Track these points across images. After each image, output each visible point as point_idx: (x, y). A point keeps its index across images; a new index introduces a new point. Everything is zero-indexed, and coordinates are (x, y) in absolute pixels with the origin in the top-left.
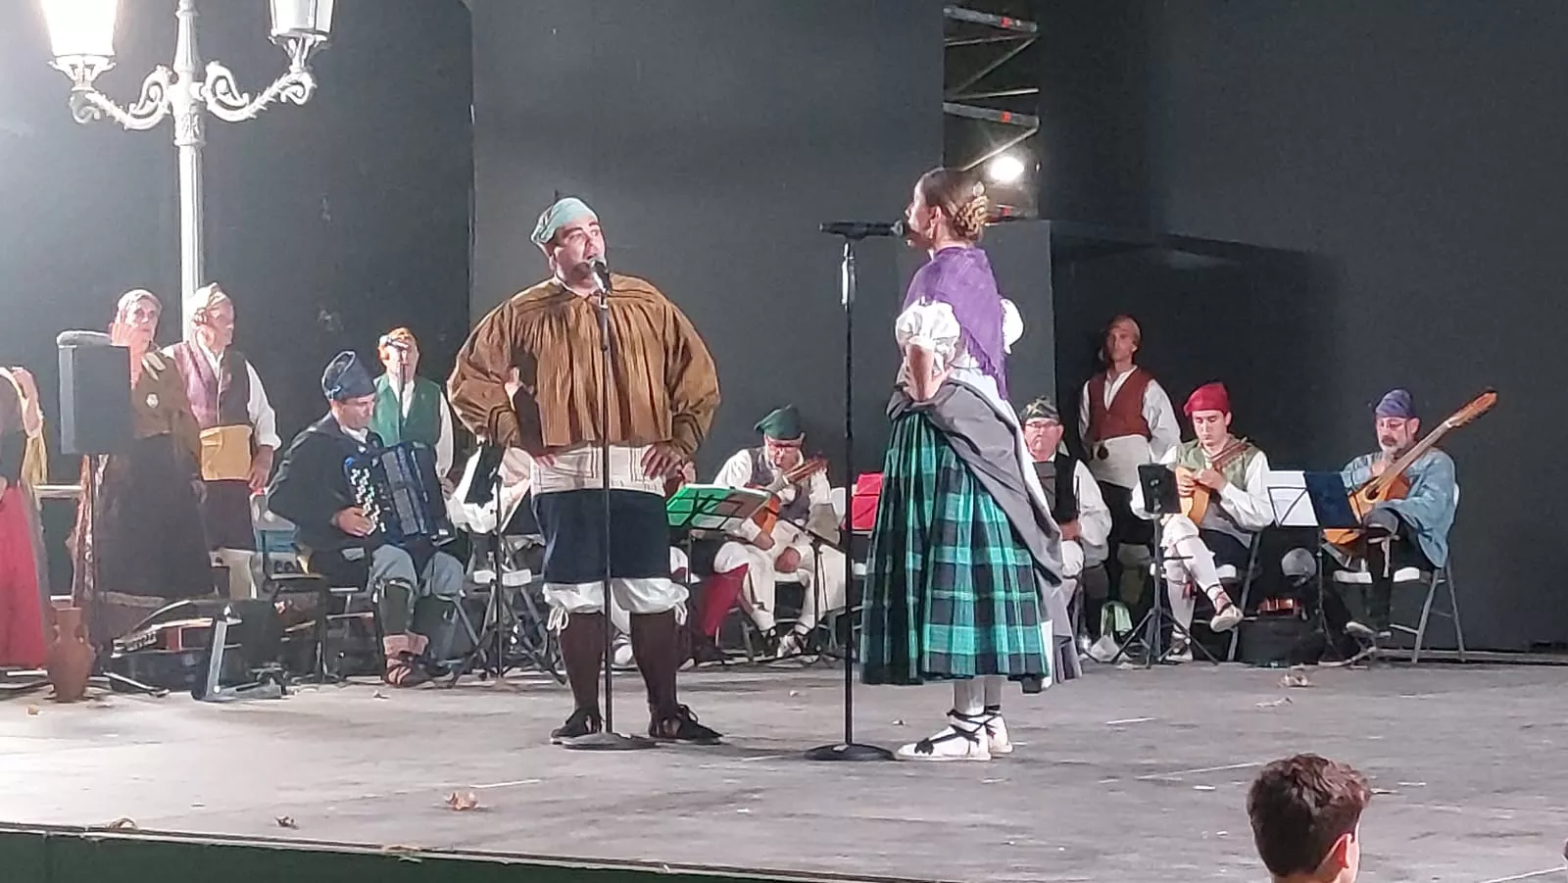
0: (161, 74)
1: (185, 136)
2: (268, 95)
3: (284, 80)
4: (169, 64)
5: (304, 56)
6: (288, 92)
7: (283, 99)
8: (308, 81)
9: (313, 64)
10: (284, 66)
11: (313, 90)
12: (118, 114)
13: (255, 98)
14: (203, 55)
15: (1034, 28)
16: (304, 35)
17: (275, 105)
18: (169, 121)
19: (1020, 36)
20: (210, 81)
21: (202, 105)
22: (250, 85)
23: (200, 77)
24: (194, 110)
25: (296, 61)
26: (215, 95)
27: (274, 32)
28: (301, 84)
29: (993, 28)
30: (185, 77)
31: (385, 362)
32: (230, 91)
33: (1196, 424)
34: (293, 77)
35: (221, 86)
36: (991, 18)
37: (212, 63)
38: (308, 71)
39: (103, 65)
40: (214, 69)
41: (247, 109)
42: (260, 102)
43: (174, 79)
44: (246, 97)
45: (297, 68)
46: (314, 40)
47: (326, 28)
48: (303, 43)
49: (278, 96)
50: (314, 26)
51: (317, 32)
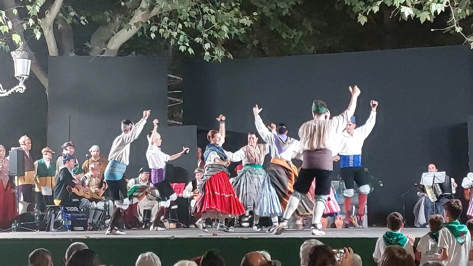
2: (12, 90)
3: (17, 87)
5: (23, 81)
7: (17, 91)
8: (24, 88)
9: (25, 83)
10: (17, 82)
11: (25, 90)
13: (8, 90)
15: (182, 79)
16: (23, 76)
17: (14, 93)
22: (7, 88)
25: (21, 82)
27: (16, 75)
28: (21, 88)
29: (175, 79)
33: (238, 173)
34: (20, 86)
36: (174, 77)
38: (25, 85)
41: (6, 93)
42: (10, 92)
44: (5, 91)
45: (21, 84)
46: (25, 77)
47: (28, 74)
48: (23, 78)
49: (15, 91)
50: (25, 74)
51: (27, 76)
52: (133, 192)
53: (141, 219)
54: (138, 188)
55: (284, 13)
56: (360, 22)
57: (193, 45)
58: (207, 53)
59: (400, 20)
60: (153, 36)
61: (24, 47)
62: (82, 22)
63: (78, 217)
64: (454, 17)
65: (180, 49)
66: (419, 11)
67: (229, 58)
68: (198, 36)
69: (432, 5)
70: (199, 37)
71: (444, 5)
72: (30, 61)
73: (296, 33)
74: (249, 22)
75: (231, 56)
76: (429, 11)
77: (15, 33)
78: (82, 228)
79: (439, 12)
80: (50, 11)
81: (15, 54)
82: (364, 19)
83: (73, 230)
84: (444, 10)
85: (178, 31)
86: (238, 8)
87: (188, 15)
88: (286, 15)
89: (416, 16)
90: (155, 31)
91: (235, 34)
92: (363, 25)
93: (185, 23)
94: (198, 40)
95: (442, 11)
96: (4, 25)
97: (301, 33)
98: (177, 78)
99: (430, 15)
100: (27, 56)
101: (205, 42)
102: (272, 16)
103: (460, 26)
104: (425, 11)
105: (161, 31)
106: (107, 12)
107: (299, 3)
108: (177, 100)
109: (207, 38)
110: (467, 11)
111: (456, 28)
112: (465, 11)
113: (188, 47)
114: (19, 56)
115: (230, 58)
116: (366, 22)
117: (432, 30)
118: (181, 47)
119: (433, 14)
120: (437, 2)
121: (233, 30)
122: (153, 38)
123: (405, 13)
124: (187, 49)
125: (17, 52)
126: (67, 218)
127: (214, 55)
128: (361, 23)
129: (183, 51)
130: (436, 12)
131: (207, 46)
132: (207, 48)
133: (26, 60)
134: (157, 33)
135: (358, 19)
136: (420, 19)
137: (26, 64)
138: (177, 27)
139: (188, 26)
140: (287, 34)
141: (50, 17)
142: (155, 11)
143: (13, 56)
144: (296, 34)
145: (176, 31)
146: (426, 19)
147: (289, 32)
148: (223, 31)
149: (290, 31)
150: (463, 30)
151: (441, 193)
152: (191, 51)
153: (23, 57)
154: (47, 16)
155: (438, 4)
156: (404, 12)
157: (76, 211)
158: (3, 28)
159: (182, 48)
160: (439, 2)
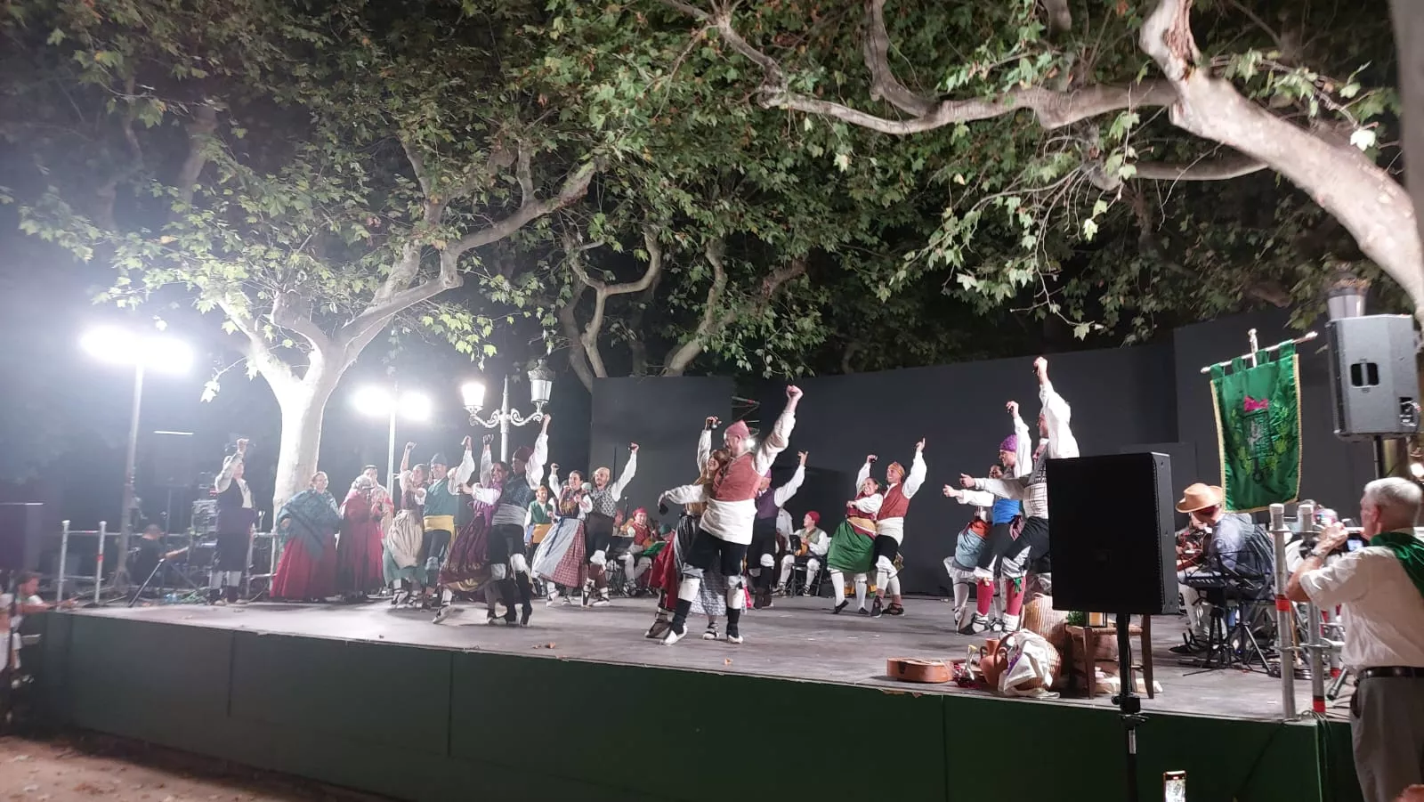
0: (497, 412)
1: (504, 430)
2: (529, 418)
3: (535, 414)
4: (500, 409)
5: (541, 407)
6: (535, 418)
10: (535, 409)
12: (484, 423)
13: (525, 419)
14: (510, 407)
15: (758, 403)
16: (541, 401)
17: (532, 421)
18: (499, 425)
19: (755, 405)
20: (512, 414)
21: (509, 421)
22: (524, 415)
23: (509, 413)
24: (507, 423)
25: (538, 408)
26: (513, 418)
27: (532, 400)
29: (746, 403)
30: (504, 413)
32: (518, 417)
35: (515, 416)
36: (745, 400)
37: (513, 409)
39: (480, 409)
40: (513, 411)
41: (523, 422)
42: (527, 420)
43: (501, 413)
46: (545, 402)
47: (547, 399)
48: (542, 403)
49: (532, 419)
50: (544, 398)
51: (545, 400)
57: (752, 358)
58: (769, 369)
61: (543, 365)
64: (1044, 289)
66: (991, 284)
69: (1012, 273)
71: (1031, 272)
72: (550, 383)
76: (1009, 283)
79: (1024, 283)
80: (591, 325)
81: (533, 375)
84: (1031, 280)
85: (737, 341)
92: (884, 302)
93: (744, 331)
94: (759, 352)
98: (751, 401)
99: (1011, 288)
100: (546, 377)
101: (767, 353)
104: (1002, 282)
105: (713, 342)
110: (1122, 299)
111: (1051, 306)
113: (746, 362)
114: (536, 378)
116: (889, 296)
117: (1013, 311)
118: (738, 362)
119: (1014, 287)
120: (1017, 266)
123: (964, 285)
124: (745, 364)
125: (535, 373)
128: (881, 298)
130: (1019, 283)
131: (769, 359)
133: (545, 382)
135: (877, 294)
136: (997, 297)
137: (545, 387)
141: (591, 331)
145: (735, 343)
146: (1004, 295)
152: (748, 366)
153: (541, 378)
154: (588, 330)
155: (1021, 271)
159: (740, 363)
160: (1022, 266)
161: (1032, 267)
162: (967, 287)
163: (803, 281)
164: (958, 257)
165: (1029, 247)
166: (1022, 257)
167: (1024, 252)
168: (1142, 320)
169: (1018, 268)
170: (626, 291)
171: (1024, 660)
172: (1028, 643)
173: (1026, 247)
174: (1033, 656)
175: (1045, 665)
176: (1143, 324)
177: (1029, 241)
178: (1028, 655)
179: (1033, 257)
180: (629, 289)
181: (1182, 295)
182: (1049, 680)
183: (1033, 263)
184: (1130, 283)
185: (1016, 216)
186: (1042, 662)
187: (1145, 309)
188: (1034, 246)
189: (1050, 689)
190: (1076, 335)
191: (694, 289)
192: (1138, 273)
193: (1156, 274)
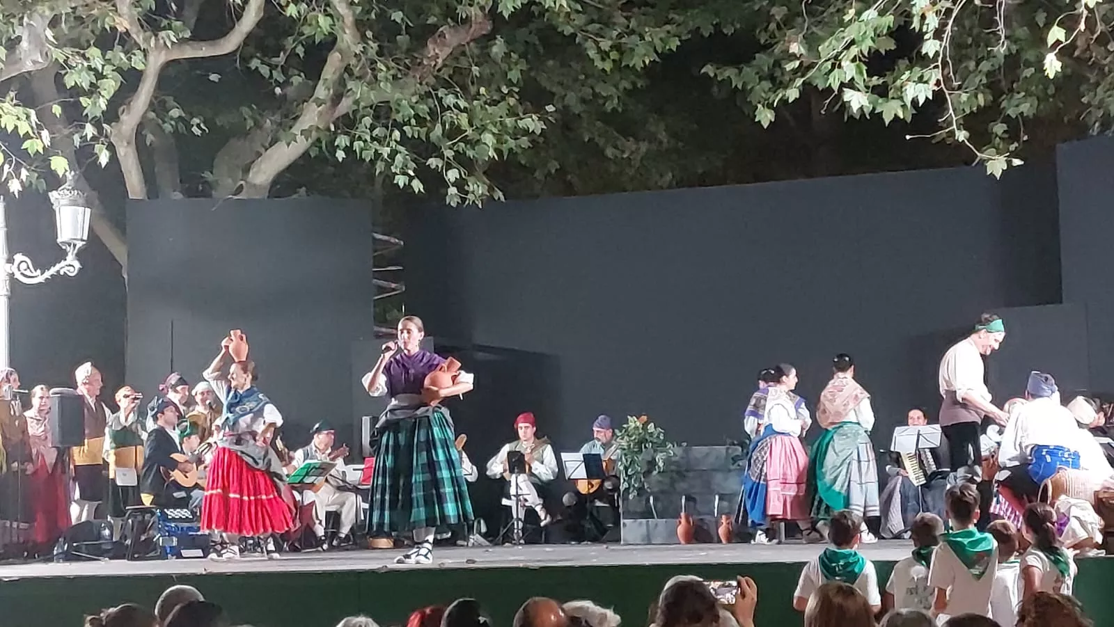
1: (2, 291)
2: (53, 271)
3: (63, 263)
5: (76, 251)
6: (65, 270)
7: (62, 273)
8: (77, 265)
9: (79, 256)
10: (62, 255)
11: (80, 269)
13: (44, 272)
14: (12, 250)
15: (402, 243)
16: (75, 242)
17: (57, 276)
20: (16, 263)
21: (13, 274)
23: (11, 261)
24: (7, 278)
25: (70, 254)
26: (19, 270)
27: (59, 240)
28: (70, 265)
29: (389, 242)
30: (2, 261)
31: (119, 403)
32: (28, 268)
33: (519, 430)
34: (68, 262)
35: (23, 266)
36: (386, 238)
37: (18, 255)
38: (78, 260)
40: (19, 257)
41: (40, 278)
42: (47, 274)
44: (39, 271)
45: (71, 259)
46: (80, 244)
47: (85, 238)
48: (75, 245)
49: (58, 272)
50: (79, 237)
51: (82, 240)
52: (305, 476)
53: (320, 531)
54: (314, 467)
55: (609, 107)
56: (759, 122)
57: (423, 173)
58: (453, 190)
59: (846, 118)
60: (340, 155)
61: (77, 181)
62: (195, 129)
63: (190, 529)
64: (951, 111)
65: (395, 182)
66: (880, 101)
67: (496, 198)
68: (434, 155)
69: (908, 87)
70: (436, 157)
71: (932, 86)
72: (88, 211)
73: (634, 147)
74: (539, 125)
75: (500, 194)
76: (901, 98)
77: (57, 154)
78: (199, 553)
79: (921, 101)
80: (129, 109)
81: (59, 197)
82: (769, 115)
83: (180, 556)
84: (931, 98)
85: (393, 144)
86: (513, 97)
87: (413, 113)
88: (614, 110)
89: (874, 109)
90: (344, 145)
91: (511, 150)
92: (765, 127)
93: (405, 128)
94: (433, 162)
95: (927, 98)
96: (32, 138)
97: (644, 147)
98: (393, 240)
99: (904, 106)
100: (81, 201)
101: (449, 166)
102: (584, 111)
103: (965, 129)
104: (893, 98)
105: (357, 145)
106: (247, 109)
107: (639, 86)
108: (393, 286)
109: (452, 158)
110: (980, 96)
111: (957, 133)
112: (976, 97)
113: (411, 178)
114: (63, 202)
115: (499, 198)
116: (773, 120)
117: (908, 137)
118: (397, 177)
119: (909, 105)
120: (916, 79)
121: (506, 142)
122: (340, 160)
123: (852, 104)
124: (410, 181)
125: (61, 193)
126: (167, 531)
127: (467, 193)
128: (762, 123)
129: (401, 185)
130: (914, 102)
131: (452, 175)
132: (453, 180)
133: (81, 209)
134: (349, 150)
135: (755, 116)
136: (884, 117)
137: (80, 218)
138: (390, 136)
139: (413, 136)
140: (616, 147)
141: (130, 119)
142: (346, 105)
143: (52, 200)
144: (634, 149)
145: (388, 146)
146: (895, 115)
147: (619, 143)
148: (485, 144)
149: (621, 141)
150: (970, 136)
151: (934, 468)
152: (417, 185)
153: (74, 203)
154: (124, 117)
155: (919, 84)
156: (850, 102)
157: (187, 517)
158: (32, 145)
159: (401, 181)
160: (921, 80)
161: (933, 81)
162: (855, 107)
163: (495, 49)
164: (861, 73)
165: (931, 55)
166: (923, 67)
167: (924, 61)
168: (1005, 127)
169: (916, 83)
170: (200, 54)
171: (1074, 524)
172: (1073, 508)
173: (927, 53)
174: (1082, 518)
175: (1093, 525)
176: (1005, 132)
177: (930, 47)
178: (1075, 517)
179: (937, 67)
180: (204, 51)
181: (1051, 90)
182: (1099, 538)
183: (935, 75)
184: (989, 74)
185: (923, 17)
186: (1091, 523)
187: (1012, 112)
188: (937, 54)
189: (1098, 547)
190: (988, 173)
191: (300, 50)
192: (1003, 60)
193: (1028, 64)
